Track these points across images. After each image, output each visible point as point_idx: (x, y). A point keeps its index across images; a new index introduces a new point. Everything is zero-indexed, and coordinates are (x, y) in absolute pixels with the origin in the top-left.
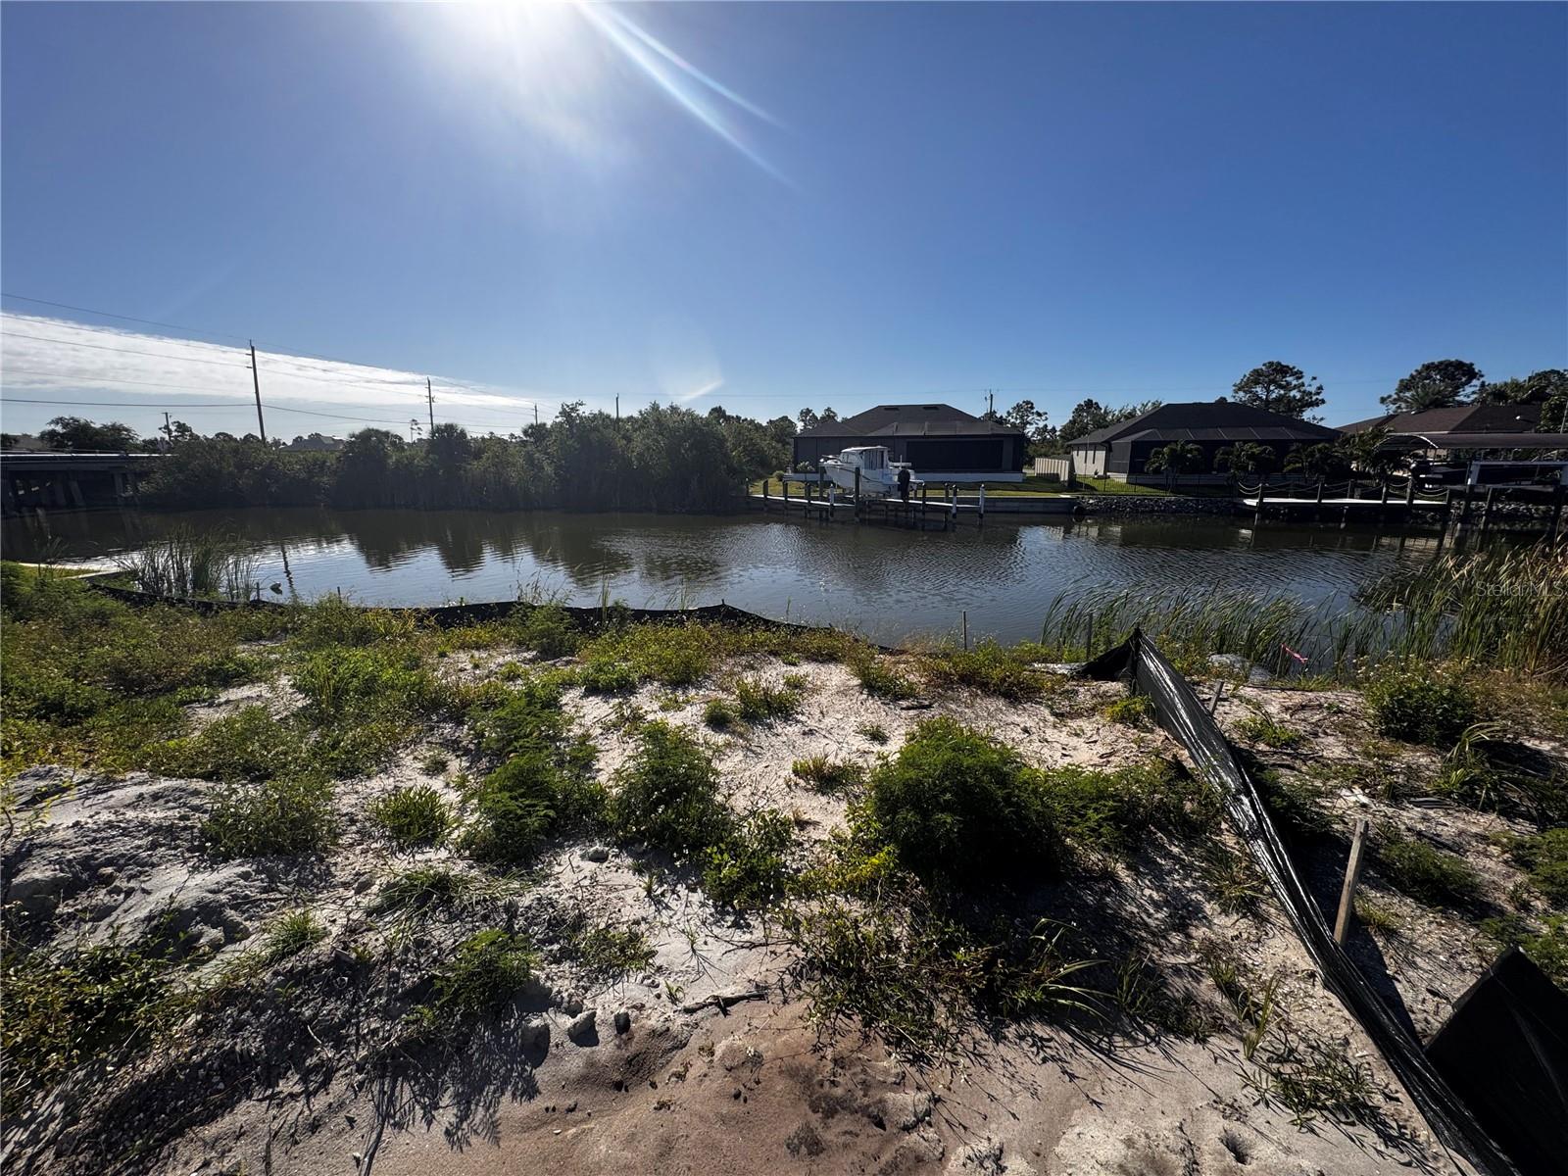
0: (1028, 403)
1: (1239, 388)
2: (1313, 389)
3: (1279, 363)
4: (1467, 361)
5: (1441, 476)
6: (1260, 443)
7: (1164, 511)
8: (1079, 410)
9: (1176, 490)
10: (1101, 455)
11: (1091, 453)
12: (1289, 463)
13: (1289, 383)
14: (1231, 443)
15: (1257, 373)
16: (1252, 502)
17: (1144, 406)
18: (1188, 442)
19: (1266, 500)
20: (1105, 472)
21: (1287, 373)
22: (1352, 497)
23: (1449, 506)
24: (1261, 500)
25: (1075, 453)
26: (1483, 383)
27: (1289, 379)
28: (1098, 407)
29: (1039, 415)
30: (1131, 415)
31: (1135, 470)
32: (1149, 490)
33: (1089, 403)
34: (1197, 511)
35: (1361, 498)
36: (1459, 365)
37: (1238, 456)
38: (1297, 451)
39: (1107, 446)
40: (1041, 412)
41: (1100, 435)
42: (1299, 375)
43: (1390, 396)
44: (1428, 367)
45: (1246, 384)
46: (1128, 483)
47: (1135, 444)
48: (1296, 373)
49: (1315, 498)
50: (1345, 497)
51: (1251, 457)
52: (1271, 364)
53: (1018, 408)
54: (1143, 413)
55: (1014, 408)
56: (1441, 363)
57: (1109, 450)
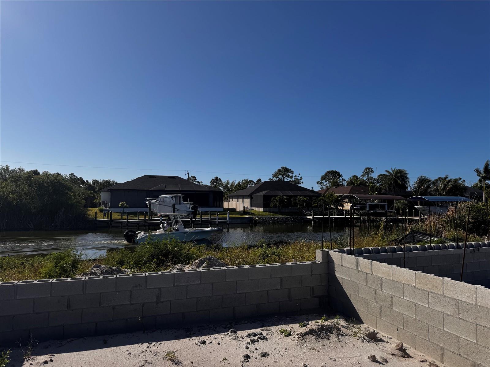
1: (274, 176)
2: (299, 178)
3: (286, 168)
4: (338, 171)
5: (359, 208)
6: (305, 196)
7: (282, 222)
9: (282, 214)
10: (247, 200)
11: (240, 200)
14: (296, 196)
15: (279, 170)
16: (311, 217)
19: (314, 217)
20: (251, 207)
21: (288, 171)
22: (335, 215)
23: (361, 217)
24: (313, 216)
26: (343, 178)
27: (290, 174)
31: (266, 206)
32: (272, 214)
33: (217, 179)
34: (292, 221)
35: (337, 216)
36: (336, 172)
37: (300, 201)
38: (315, 199)
39: (250, 196)
41: (240, 193)
42: (293, 172)
43: (319, 182)
44: (328, 172)
45: (276, 174)
46: (263, 211)
47: (263, 195)
48: (291, 171)
49: (327, 216)
50: (333, 215)
51: (304, 201)
52: (283, 167)
56: (331, 171)
57: (251, 199)
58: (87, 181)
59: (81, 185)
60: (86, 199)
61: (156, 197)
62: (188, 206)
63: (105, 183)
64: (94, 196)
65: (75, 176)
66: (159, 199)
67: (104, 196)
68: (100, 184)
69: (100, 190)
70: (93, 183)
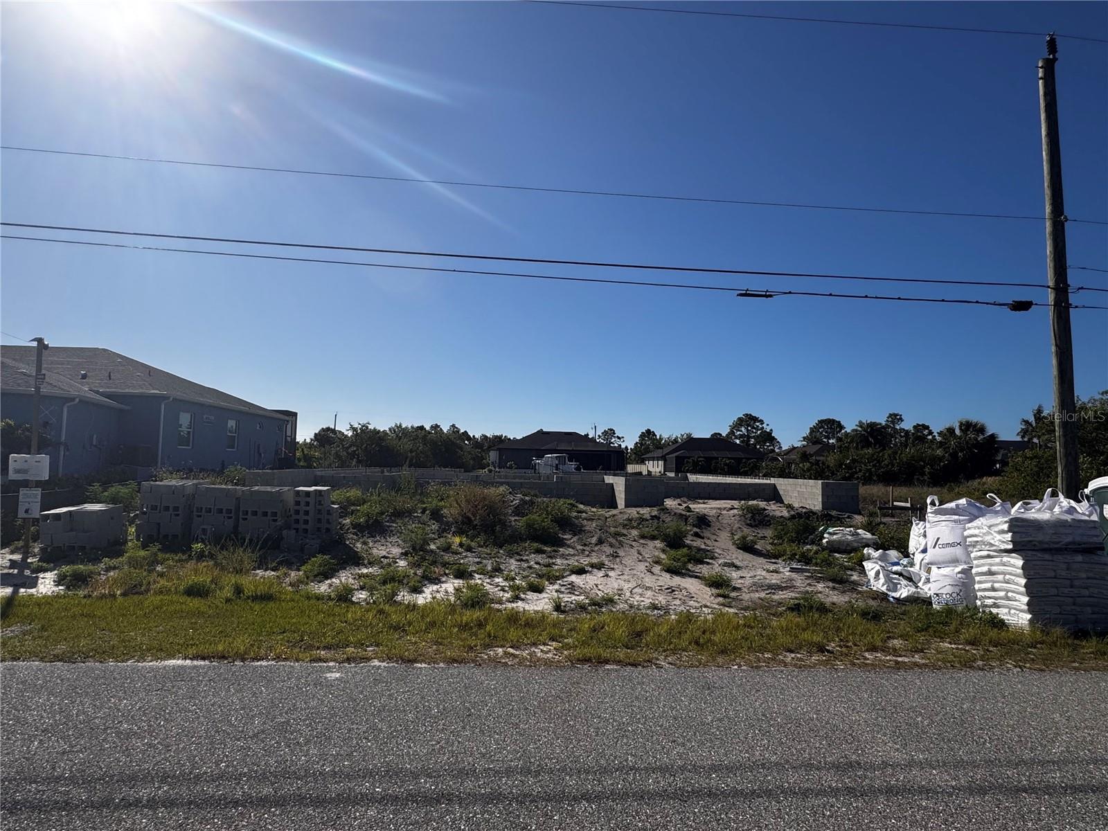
0: (611, 430)
1: (728, 428)
2: (769, 431)
3: (751, 415)
6: (729, 458)
8: (642, 436)
10: (661, 463)
11: (656, 462)
12: (742, 468)
13: (758, 426)
14: (717, 458)
15: (740, 420)
17: (682, 435)
18: (699, 457)
20: (664, 472)
21: (755, 420)
25: (647, 462)
27: (758, 424)
28: (654, 435)
29: (619, 438)
30: (676, 441)
33: (648, 431)
36: (836, 422)
37: (721, 464)
39: (663, 458)
40: (620, 436)
41: (659, 453)
42: (762, 422)
45: (736, 426)
47: (676, 457)
48: (759, 420)
51: (726, 464)
52: (747, 415)
53: (605, 433)
54: (682, 440)
55: (602, 433)
57: (665, 461)
58: (474, 436)
59: (466, 442)
60: (474, 459)
61: (540, 456)
62: (573, 466)
63: (495, 438)
64: (482, 456)
65: (457, 428)
66: (544, 459)
67: (493, 456)
68: (490, 441)
69: (489, 448)
70: (482, 440)
